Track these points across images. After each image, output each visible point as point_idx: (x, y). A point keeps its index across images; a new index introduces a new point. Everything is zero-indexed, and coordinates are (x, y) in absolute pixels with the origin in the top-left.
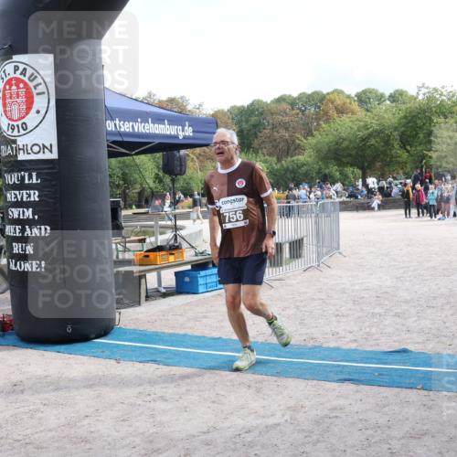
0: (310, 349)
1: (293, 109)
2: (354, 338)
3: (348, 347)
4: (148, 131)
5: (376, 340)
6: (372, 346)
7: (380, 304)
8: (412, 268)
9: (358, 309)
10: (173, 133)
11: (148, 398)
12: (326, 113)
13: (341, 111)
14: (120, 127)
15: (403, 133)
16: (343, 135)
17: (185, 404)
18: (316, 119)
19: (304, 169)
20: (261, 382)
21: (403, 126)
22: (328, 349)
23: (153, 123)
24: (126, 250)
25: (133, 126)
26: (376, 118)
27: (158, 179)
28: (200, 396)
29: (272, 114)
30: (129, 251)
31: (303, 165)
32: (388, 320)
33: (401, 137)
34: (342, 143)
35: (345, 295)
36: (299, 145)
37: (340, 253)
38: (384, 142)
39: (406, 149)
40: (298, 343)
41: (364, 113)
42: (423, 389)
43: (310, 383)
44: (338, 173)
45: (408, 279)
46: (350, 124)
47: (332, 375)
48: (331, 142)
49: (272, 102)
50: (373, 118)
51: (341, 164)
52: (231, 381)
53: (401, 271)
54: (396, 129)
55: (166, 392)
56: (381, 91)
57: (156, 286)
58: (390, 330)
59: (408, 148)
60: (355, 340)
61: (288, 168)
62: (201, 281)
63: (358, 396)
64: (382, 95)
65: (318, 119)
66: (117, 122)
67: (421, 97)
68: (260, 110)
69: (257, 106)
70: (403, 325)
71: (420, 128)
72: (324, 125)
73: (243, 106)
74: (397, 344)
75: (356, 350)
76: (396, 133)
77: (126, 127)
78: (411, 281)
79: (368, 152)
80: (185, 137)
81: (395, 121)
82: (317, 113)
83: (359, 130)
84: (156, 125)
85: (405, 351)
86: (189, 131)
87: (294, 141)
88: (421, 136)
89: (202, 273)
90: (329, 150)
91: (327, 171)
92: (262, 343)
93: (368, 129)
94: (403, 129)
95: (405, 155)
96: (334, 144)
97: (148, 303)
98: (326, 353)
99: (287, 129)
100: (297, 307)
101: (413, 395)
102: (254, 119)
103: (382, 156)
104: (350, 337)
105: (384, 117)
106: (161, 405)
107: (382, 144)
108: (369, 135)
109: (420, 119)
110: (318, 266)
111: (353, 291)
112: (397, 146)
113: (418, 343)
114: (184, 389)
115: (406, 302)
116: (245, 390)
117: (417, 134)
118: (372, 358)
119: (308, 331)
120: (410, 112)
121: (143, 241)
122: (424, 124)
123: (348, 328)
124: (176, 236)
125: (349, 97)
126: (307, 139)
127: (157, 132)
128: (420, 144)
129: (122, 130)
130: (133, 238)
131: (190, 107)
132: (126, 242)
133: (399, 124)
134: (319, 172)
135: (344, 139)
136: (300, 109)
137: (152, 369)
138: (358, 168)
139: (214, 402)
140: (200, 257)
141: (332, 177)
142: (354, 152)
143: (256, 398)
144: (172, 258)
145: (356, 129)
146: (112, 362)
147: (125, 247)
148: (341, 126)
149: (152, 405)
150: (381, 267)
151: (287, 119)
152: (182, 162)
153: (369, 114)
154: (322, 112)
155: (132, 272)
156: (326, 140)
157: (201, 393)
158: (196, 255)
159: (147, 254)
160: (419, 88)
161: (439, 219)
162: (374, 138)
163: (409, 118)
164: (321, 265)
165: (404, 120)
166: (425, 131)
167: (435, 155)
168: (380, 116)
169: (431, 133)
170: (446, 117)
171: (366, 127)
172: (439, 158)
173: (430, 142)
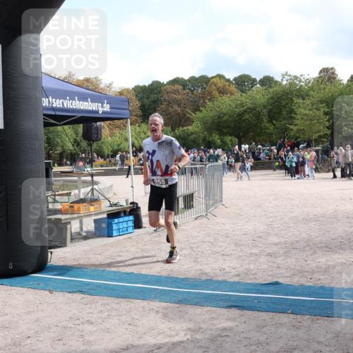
0: (203, 282)
1: (184, 89)
2: (236, 273)
3: (232, 280)
4: (75, 107)
5: (255, 274)
6: (250, 279)
7: (255, 246)
8: (279, 218)
9: (239, 250)
10: (94, 109)
11: (77, 322)
12: (210, 93)
13: (222, 92)
14: (53, 103)
15: (270, 111)
16: (224, 111)
17: (108, 326)
18: (202, 97)
19: (193, 137)
20: (166, 308)
21: (271, 105)
22: (217, 282)
23: (79, 100)
24: (55, 201)
25: (63, 103)
26: (250, 98)
27: (76, 143)
28: (119, 320)
29: (168, 93)
30: (58, 202)
31: (192, 133)
32: (263, 259)
33: (269, 113)
34: (223, 117)
35: (228, 239)
36: (189, 118)
37: (223, 205)
39: (272, 123)
40: (194, 277)
41: (240, 93)
42: (292, 313)
43: (205, 309)
44: (219, 141)
45: (276, 226)
46: (230, 102)
47: (221, 303)
48: (214, 117)
49: (168, 83)
50: (248, 98)
51: (222, 133)
52: (143, 307)
54: (265, 107)
55: (91, 317)
56: (253, 77)
57: (78, 230)
58: (264, 266)
59: (274, 122)
60: (238, 275)
61: (180, 136)
62: (115, 227)
63: (243, 319)
64: (254, 80)
65: (204, 98)
66: (50, 99)
67: (284, 83)
68: (158, 89)
69: (156, 86)
70: (274, 263)
71: (284, 106)
72: (208, 103)
73: (145, 86)
74: (270, 278)
75: (239, 282)
76: (265, 110)
77: (57, 103)
78: (278, 228)
79: (243, 124)
80: (104, 112)
81: (264, 100)
82: (204, 93)
83: (236, 108)
84: (81, 102)
85: (277, 283)
86: (107, 108)
87: (185, 115)
88: (284, 113)
89: (116, 220)
90: (213, 123)
91: (211, 139)
92: (166, 277)
93: (243, 106)
94: (270, 107)
95: (272, 127)
96: (216, 118)
97: (72, 244)
98: (216, 285)
99: (179, 105)
100: (192, 248)
101: (285, 318)
102: (154, 97)
103: (254, 128)
104: (234, 272)
105: (256, 98)
106: (88, 327)
107: (254, 118)
108: (244, 111)
109: (283, 99)
110: (206, 215)
111: (234, 235)
112: (266, 121)
113: (287, 277)
114: (106, 314)
115: (276, 244)
116: (154, 315)
117: (281, 111)
118: (252, 289)
119: (202, 268)
120: (276, 94)
121: (69, 194)
122: (287, 104)
123: (232, 265)
124: (92, 190)
125: (228, 80)
126: (195, 114)
127: (82, 108)
128: (284, 120)
129: (54, 106)
130: (60, 192)
131: (102, 86)
132: (55, 195)
133: (268, 103)
134: (204, 139)
135: (225, 114)
136: (190, 89)
137: (79, 298)
138: (236, 137)
139: (130, 324)
140: (114, 208)
141: (214, 143)
142: (232, 125)
143: (163, 321)
144: (92, 209)
145: (234, 106)
146: (47, 292)
147: (54, 199)
148: (223, 104)
149: (81, 327)
150: (255, 216)
151: (179, 97)
152: (98, 130)
153: (244, 94)
154: (207, 92)
155: (60, 220)
156: (211, 115)
157: (120, 318)
158: (111, 206)
159: (72, 205)
160: (283, 76)
161: (298, 178)
162: (248, 114)
163: (276, 99)
164: (209, 214)
165: (271, 101)
166: (288, 109)
167: (295, 128)
168: (253, 97)
169: (292, 111)
170: (304, 99)
171: (242, 105)
172: (299, 130)
173: (291, 118)
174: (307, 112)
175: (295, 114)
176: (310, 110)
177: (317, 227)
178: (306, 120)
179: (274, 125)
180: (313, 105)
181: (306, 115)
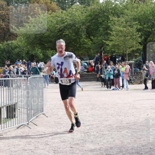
1: (8, 5)
8: (95, 126)
15: (88, 27)
19: (17, 50)
21: (89, 22)
26: (70, 15)
31: (16, 47)
33: (87, 29)
35: (48, 146)
37: (44, 114)
38: (75, 33)
39: (90, 38)
41: (61, 10)
44: (41, 55)
45: (92, 133)
46: (51, 19)
50: (68, 15)
53: (88, 128)
54: (83, 24)
59: (92, 37)
61: (4, 49)
71: (101, 23)
76: (83, 27)
78: (94, 135)
81: (83, 17)
83: (57, 24)
87: (9, 30)
88: (101, 29)
90: (36, 38)
91: (33, 53)
93: (64, 23)
94: (89, 24)
99: (3, 20)
103: (73, 43)
105: (75, 15)
107: (74, 34)
108: (65, 27)
109: (100, 17)
110: (28, 124)
112: (84, 36)
117: (98, 28)
120: (94, 12)
122: (103, 21)
128: (100, 36)
133: (87, 20)
134: (27, 53)
141: (37, 57)
145: (55, 23)
153: (64, 11)
161: (113, 89)
162: (68, 30)
163: (93, 16)
164: (30, 123)
165: (89, 18)
166: (104, 26)
167: (110, 44)
168: (72, 14)
169: (108, 28)
170: (119, 17)
171: (62, 21)
172: (114, 46)
173: (108, 34)
174: (121, 29)
175: (111, 30)
176: (125, 27)
177: (129, 134)
178: (120, 36)
179: (92, 40)
180: (126, 22)
181: (121, 31)
